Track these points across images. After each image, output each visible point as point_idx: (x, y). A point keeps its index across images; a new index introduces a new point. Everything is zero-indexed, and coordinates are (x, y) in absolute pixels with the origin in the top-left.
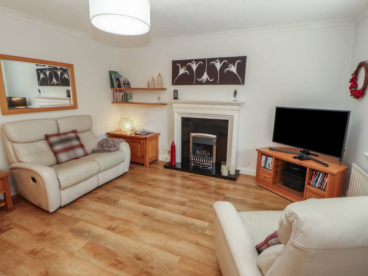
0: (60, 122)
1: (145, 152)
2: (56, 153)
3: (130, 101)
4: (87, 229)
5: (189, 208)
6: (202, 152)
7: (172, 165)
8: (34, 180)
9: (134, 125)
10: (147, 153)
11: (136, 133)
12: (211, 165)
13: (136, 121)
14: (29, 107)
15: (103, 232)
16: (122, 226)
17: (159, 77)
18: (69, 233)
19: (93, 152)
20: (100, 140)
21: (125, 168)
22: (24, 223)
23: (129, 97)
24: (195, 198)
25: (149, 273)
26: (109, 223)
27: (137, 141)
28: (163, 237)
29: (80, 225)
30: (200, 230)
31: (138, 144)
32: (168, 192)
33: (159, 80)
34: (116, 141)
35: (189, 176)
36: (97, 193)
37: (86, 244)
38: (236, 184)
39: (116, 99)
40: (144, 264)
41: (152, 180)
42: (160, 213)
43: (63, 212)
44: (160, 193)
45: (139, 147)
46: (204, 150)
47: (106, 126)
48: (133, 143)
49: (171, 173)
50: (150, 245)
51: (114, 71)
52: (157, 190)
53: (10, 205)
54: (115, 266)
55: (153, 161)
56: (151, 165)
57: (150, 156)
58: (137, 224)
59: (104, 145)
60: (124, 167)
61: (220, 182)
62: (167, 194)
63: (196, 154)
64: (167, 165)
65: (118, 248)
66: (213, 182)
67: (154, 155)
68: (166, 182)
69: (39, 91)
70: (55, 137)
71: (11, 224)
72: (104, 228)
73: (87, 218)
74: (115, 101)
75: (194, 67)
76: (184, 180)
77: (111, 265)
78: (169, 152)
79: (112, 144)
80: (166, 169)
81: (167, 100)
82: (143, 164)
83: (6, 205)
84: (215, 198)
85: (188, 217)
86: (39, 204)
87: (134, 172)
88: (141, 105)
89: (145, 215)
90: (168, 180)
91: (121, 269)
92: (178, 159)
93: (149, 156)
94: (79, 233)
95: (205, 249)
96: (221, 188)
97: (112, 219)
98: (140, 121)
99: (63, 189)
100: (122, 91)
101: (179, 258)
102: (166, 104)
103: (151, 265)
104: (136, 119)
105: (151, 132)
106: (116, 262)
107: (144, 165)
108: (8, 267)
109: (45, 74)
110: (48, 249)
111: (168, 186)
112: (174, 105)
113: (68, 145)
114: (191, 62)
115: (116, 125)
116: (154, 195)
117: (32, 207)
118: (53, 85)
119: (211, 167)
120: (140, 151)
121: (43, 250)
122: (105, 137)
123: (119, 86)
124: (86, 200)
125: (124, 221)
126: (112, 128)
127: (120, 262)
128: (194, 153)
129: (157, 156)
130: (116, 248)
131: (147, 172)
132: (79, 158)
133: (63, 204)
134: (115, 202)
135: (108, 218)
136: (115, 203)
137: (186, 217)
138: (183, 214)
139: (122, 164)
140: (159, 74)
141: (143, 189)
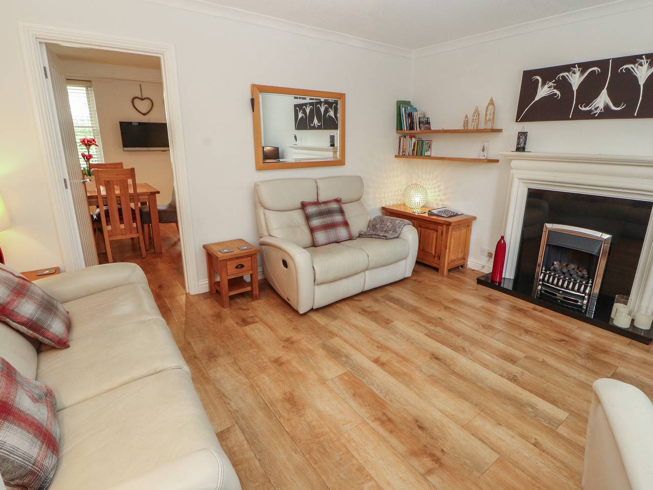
0: (321, 184)
1: (443, 249)
2: (312, 230)
3: (426, 154)
4: (345, 351)
5: (525, 372)
6: (567, 265)
7: (493, 281)
8: (285, 264)
9: (429, 198)
10: (447, 250)
11: (431, 212)
12: (586, 297)
13: (433, 190)
14: (281, 160)
15: (368, 364)
16: (397, 364)
17: (491, 107)
18: (321, 350)
19: (360, 236)
20: (372, 218)
21: (406, 270)
22: (269, 319)
23: (425, 146)
24: (541, 357)
25: (438, 458)
26: (377, 354)
27: (432, 226)
28: (466, 405)
29: (336, 342)
30: (546, 420)
31: (433, 231)
32: (482, 330)
33: (488, 113)
34: (397, 222)
35: (531, 310)
36: (361, 300)
37: (342, 374)
38: (648, 351)
39: (403, 150)
40: (428, 439)
41: (451, 301)
42: (462, 362)
43: (315, 317)
44: (464, 325)
45: (432, 238)
46: (572, 263)
47: (383, 195)
48: (424, 229)
49: (489, 296)
50: (441, 412)
51: (405, 101)
52: (460, 321)
53: (256, 292)
54: (383, 423)
55: (457, 267)
56: (451, 274)
57: (452, 257)
58: (420, 368)
59: (378, 226)
60: (406, 268)
61: (606, 337)
62: (479, 332)
63: (552, 268)
64: (483, 279)
65: (388, 397)
66: (587, 333)
67: (459, 257)
68: (479, 309)
69: (295, 137)
70: (313, 206)
71: (256, 316)
72: (369, 358)
73: (346, 335)
74: (401, 154)
75: (576, 80)
76: (517, 314)
77: (377, 419)
78: (490, 255)
79: (391, 226)
80: (480, 286)
81: (501, 153)
82: (437, 270)
83: (252, 291)
84: (588, 369)
85: (521, 388)
86: (287, 299)
87: (420, 279)
88: (446, 162)
89: (435, 357)
90: (482, 307)
91: (391, 432)
92: (509, 272)
93: (450, 257)
94: (335, 354)
95: (554, 461)
96: (605, 352)
97: (381, 348)
98: (440, 191)
99: (318, 285)
100: (414, 137)
101: (495, 456)
102: (497, 161)
103: (442, 446)
104: (433, 187)
105: (460, 213)
106: (384, 418)
107: (438, 272)
108: (250, 371)
109: (304, 112)
110: (295, 364)
111: (483, 319)
112: (514, 163)
113: (328, 220)
114: (569, 71)
115: (398, 195)
116: (453, 327)
117: (279, 300)
118: (314, 128)
119: (585, 302)
120: (434, 245)
121: (289, 362)
122: (379, 214)
123: (411, 127)
124: (346, 308)
125: (400, 357)
126: (391, 202)
127: (390, 420)
128: (548, 266)
129: (464, 259)
130: (386, 396)
131: (443, 284)
132: (341, 242)
133: (316, 306)
134: (388, 322)
135: (376, 344)
136: (388, 324)
137: (517, 386)
138: (509, 379)
139: (403, 263)
140: (492, 100)
141: (434, 312)
